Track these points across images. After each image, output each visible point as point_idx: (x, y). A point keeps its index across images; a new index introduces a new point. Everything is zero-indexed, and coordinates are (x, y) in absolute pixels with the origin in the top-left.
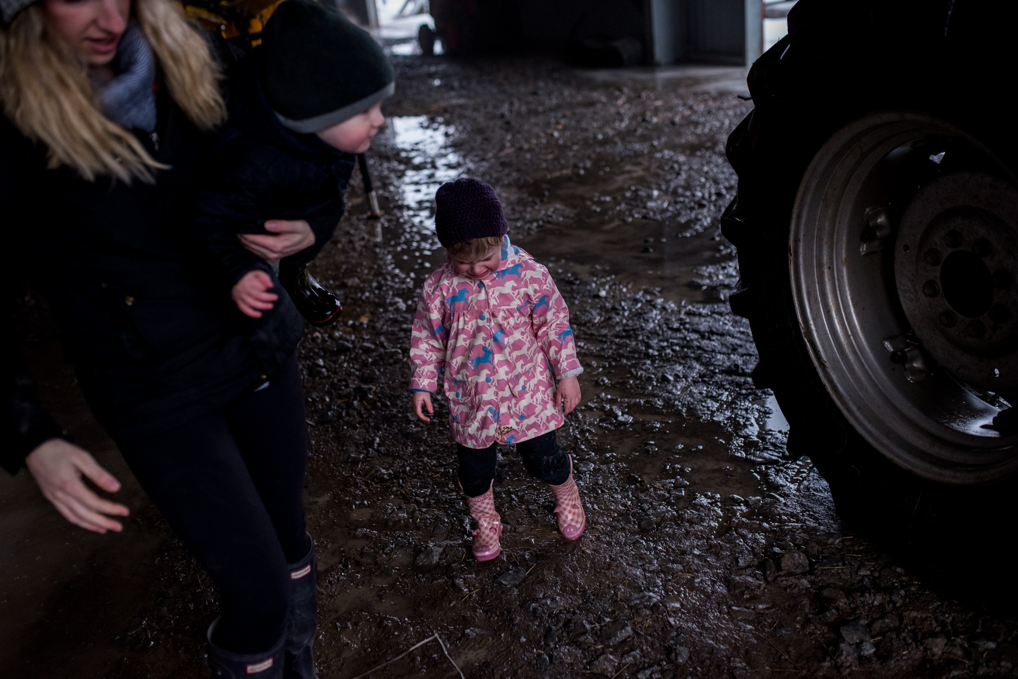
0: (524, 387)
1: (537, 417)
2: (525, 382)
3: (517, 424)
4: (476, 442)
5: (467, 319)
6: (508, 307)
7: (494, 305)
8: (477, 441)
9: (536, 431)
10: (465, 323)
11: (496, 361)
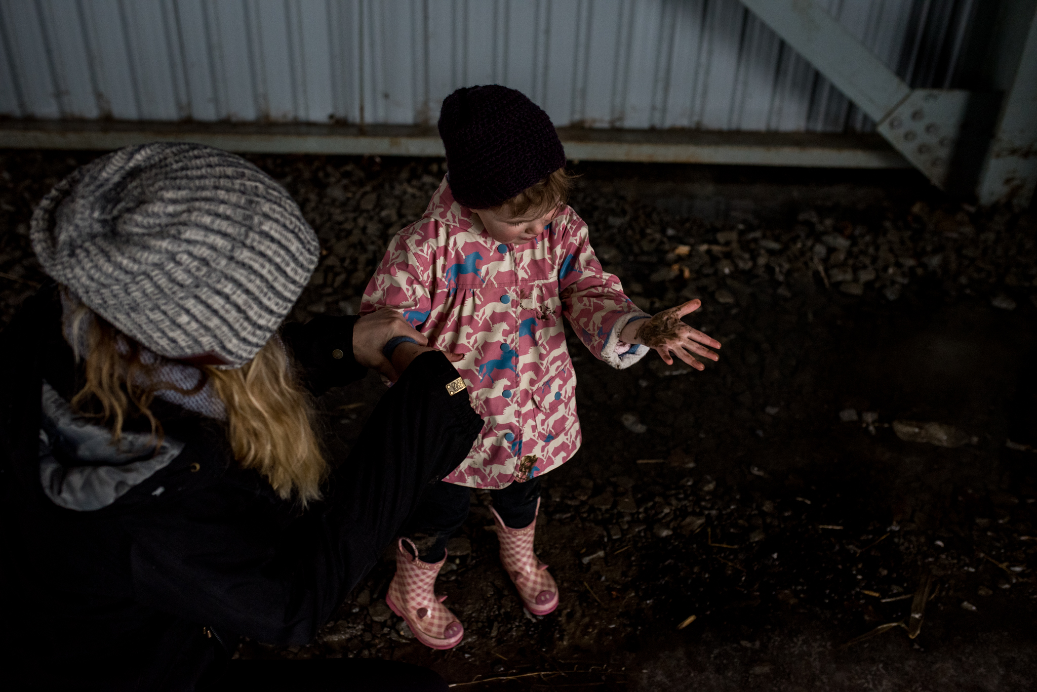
0: (558, 395)
1: (566, 434)
2: (561, 387)
3: (542, 448)
4: (482, 480)
5: (478, 302)
6: (546, 281)
7: (523, 279)
8: (483, 478)
9: (565, 455)
10: (475, 308)
11: (520, 366)
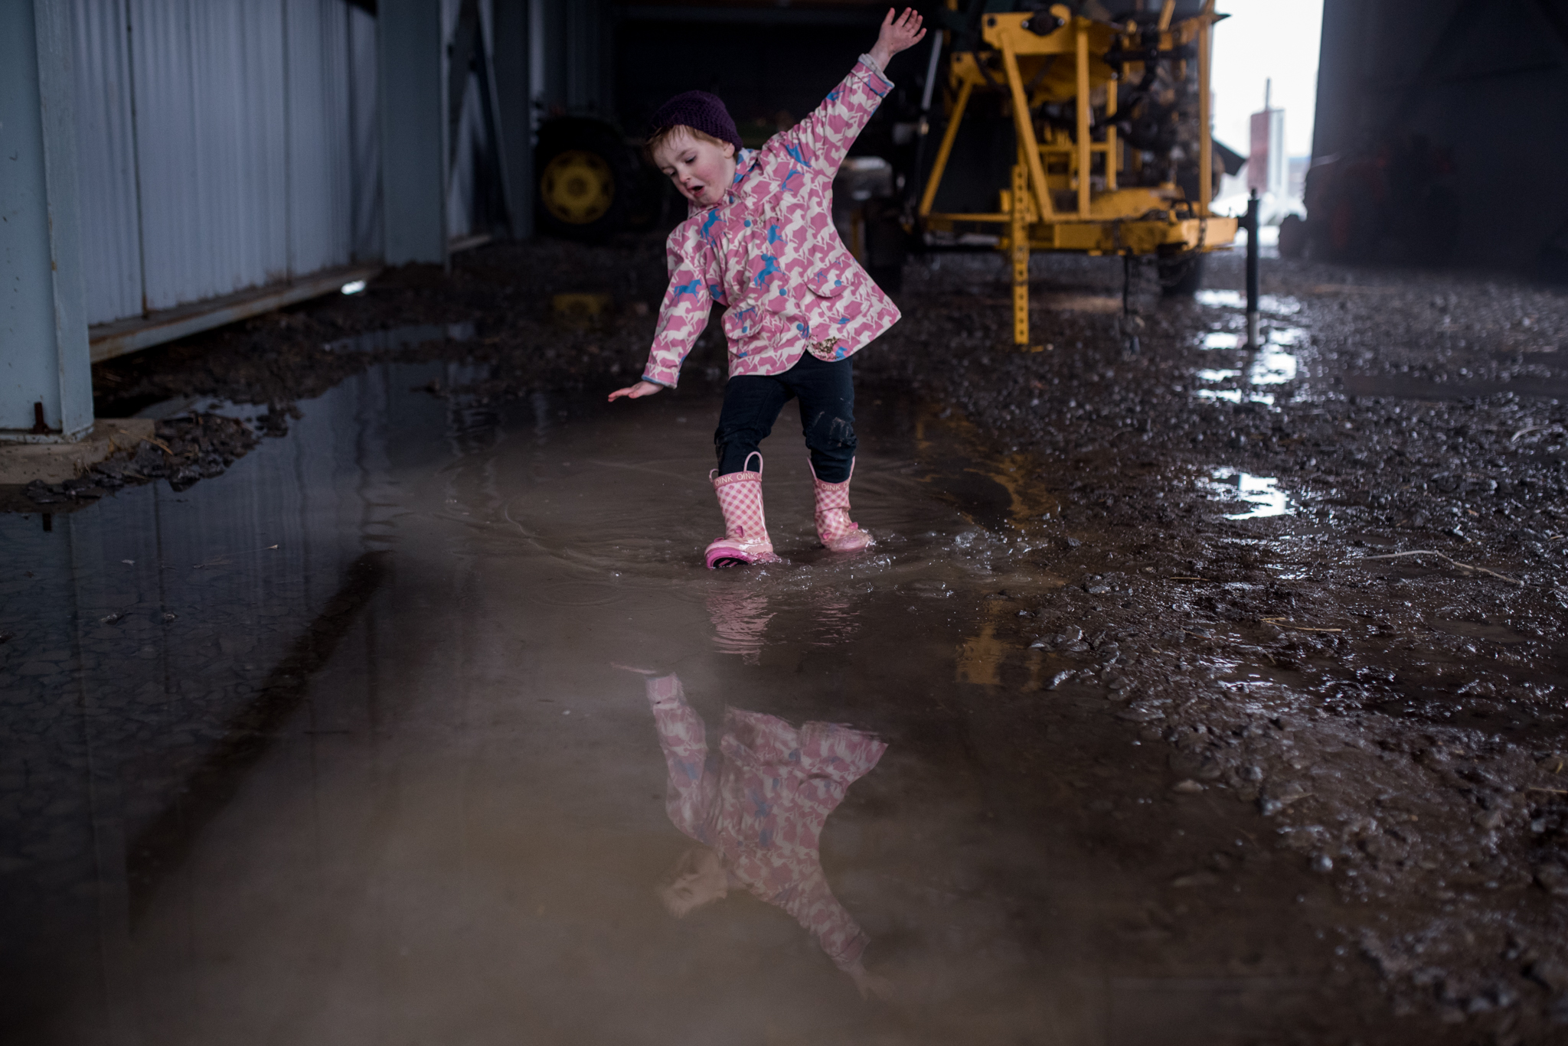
0: (839, 284)
1: (865, 315)
3: (840, 330)
5: (730, 236)
8: (773, 365)
9: (870, 334)
10: (730, 241)
11: (783, 266)
